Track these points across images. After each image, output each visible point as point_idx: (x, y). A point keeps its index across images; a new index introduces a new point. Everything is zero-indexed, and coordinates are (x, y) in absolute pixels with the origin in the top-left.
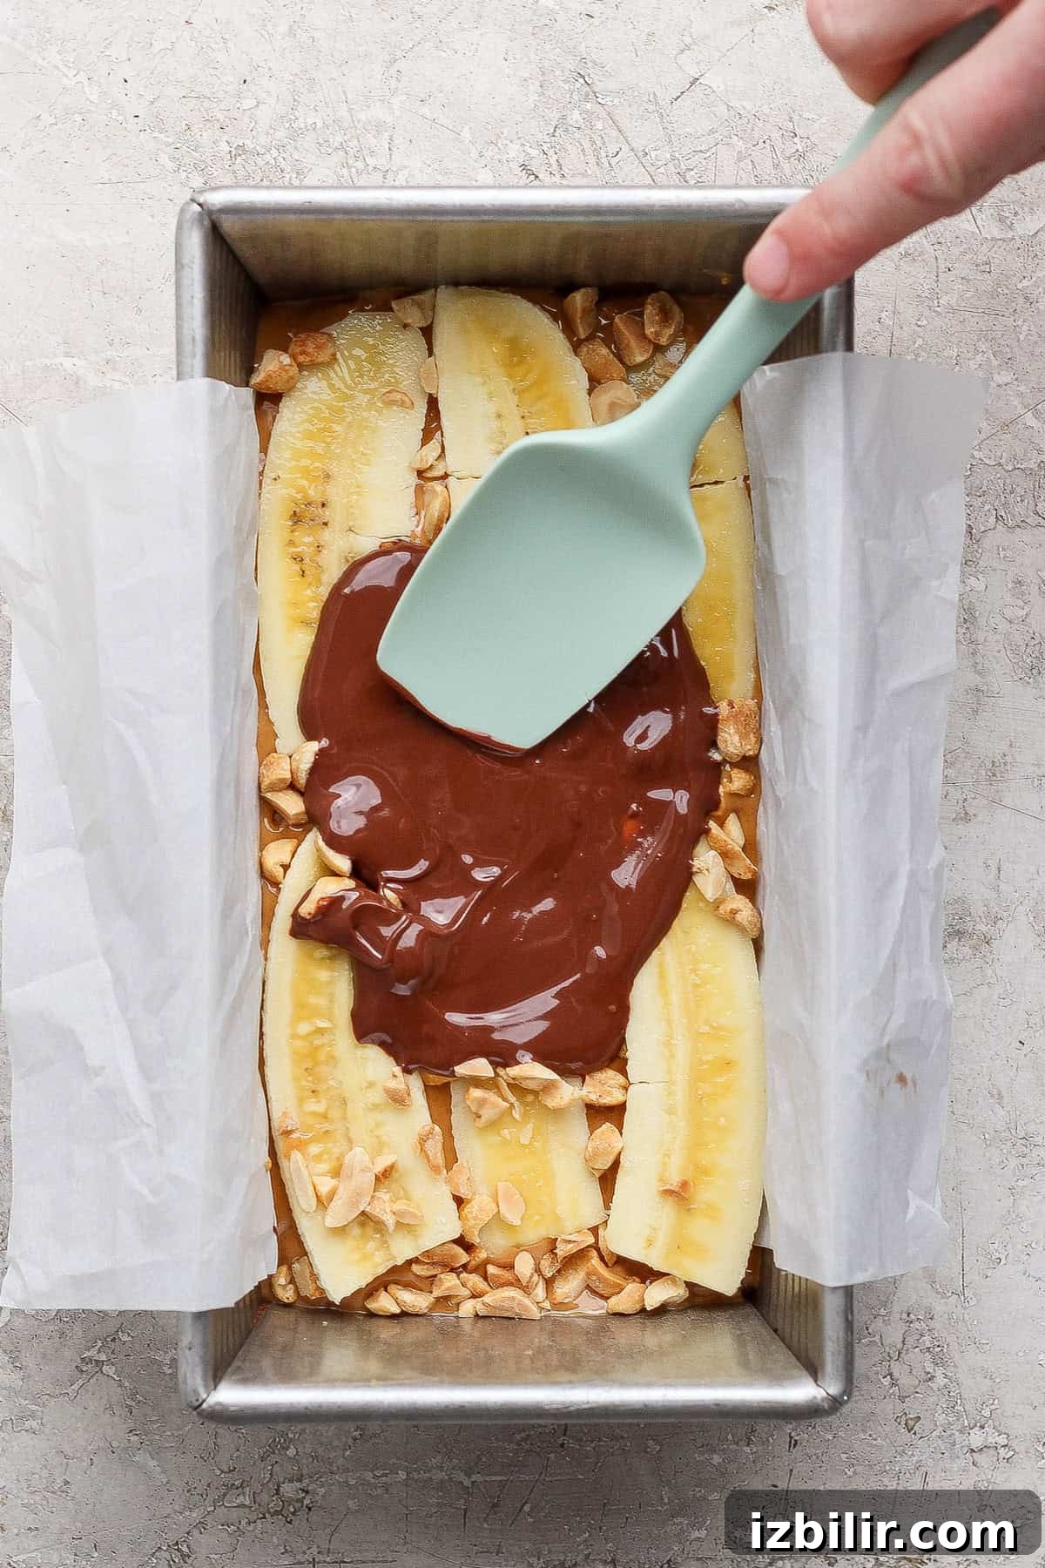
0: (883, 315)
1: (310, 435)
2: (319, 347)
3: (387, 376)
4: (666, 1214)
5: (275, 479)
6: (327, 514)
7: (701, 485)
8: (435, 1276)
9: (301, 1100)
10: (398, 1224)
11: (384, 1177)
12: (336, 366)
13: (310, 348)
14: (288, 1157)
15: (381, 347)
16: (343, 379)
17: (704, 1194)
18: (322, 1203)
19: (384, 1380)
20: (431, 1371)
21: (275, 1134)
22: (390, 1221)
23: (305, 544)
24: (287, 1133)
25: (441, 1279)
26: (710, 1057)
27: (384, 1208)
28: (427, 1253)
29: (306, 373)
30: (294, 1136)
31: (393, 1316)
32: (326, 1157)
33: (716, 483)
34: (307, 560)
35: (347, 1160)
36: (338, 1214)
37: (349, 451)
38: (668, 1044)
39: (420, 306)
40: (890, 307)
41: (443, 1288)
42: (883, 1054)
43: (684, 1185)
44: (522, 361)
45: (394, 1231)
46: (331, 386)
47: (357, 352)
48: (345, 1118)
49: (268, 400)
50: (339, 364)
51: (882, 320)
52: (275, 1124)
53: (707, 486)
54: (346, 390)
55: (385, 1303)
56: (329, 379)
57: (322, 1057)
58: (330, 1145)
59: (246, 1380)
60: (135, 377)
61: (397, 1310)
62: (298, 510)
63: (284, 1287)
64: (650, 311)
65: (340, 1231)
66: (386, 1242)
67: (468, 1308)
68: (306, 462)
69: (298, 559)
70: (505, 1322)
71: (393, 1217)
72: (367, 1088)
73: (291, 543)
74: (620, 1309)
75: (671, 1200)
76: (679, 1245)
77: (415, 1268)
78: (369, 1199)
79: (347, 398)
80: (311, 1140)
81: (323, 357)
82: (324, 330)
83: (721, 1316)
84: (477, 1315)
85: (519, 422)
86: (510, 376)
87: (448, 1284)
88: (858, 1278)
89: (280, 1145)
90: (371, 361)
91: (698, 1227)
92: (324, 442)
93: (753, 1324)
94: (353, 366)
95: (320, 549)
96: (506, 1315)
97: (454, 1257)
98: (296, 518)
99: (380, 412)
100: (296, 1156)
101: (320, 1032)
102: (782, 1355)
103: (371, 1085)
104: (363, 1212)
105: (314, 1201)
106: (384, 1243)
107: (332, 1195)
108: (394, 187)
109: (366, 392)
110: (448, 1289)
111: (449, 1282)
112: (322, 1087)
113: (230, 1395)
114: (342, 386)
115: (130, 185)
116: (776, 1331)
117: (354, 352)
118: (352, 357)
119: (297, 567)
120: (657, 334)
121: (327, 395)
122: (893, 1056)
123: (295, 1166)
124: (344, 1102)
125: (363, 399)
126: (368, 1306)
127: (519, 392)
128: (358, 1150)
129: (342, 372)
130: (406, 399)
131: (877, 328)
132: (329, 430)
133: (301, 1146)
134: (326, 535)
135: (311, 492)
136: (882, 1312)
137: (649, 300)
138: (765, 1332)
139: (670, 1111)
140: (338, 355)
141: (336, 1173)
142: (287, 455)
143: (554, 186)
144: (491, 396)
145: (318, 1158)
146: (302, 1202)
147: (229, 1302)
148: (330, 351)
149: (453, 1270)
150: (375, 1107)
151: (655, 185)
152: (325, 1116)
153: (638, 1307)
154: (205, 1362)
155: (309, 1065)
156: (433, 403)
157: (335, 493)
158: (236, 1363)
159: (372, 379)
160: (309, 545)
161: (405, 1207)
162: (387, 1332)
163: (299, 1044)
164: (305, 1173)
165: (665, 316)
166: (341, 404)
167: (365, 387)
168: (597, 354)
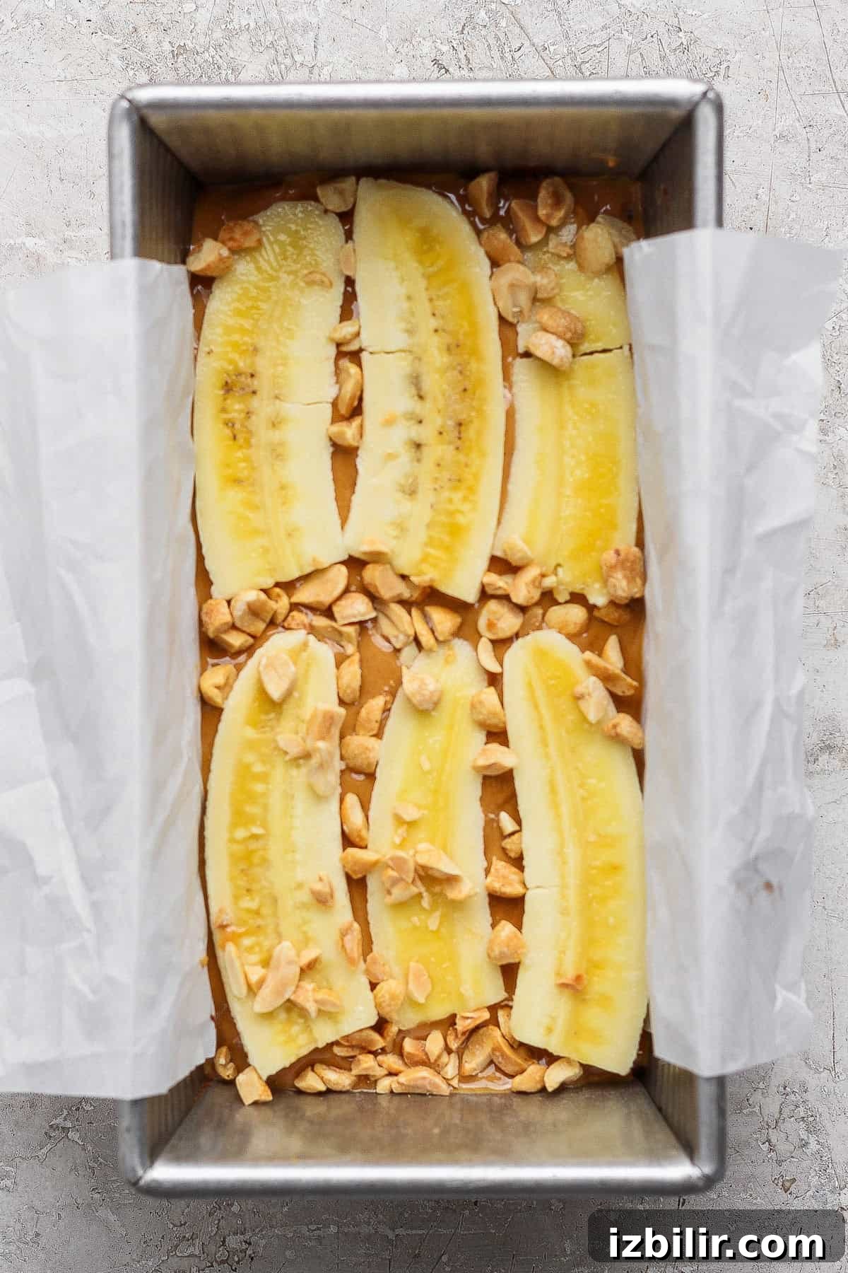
0: (760, 191)
1: (238, 313)
2: (246, 234)
3: (308, 258)
4: (562, 1006)
5: (209, 353)
6: (256, 383)
7: (592, 353)
8: (353, 1057)
9: (236, 898)
10: (320, 1012)
11: (308, 969)
12: (263, 253)
13: (237, 235)
14: (223, 948)
15: (302, 233)
16: (268, 262)
17: (598, 985)
18: (252, 990)
19: (303, 1158)
20: (346, 1148)
21: (213, 927)
22: (312, 1008)
23: (236, 411)
24: (223, 927)
25: (359, 1061)
26: (598, 863)
27: (308, 996)
28: (346, 1038)
29: (236, 257)
30: (229, 930)
31: (320, 1094)
32: (257, 949)
33: (604, 351)
34: (238, 426)
35: (276, 952)
36: (266, 1000)
37: (275, 326)
38: (560, 853)
39: (341, 193)
40: (766, 185)
41: (361, 1067)
42: (752, 866)
43: (578, 978)
44: (431, 249)
45: (317, 1017)
46: (259, 269)
47: (282, 237)
48: (275, 914)
49: (202, 284)
50: (265, 248)
51: (759, 197)
52: (213, 918)
53: (597, 355)
54: (271, 272)
55: (311, 1081)
56: (256, 262)
57: (256, 860)
58: (262, 938)
59: (181, 1158)
60: (90, 254)
61: (323, 1088)
62: (229, 381)
63: (225, 1066)
64: (543, 194)
65: (269, 1016)
66: (308, 1026)
67: (384, 1085)
68: (236, 337)
69: (230, 424)
70: (419, 1098)
71: (315, 1005)
72: (295, 889)
73: (224, 410)
74: (524, 1088)
75: (567, 992)
76: (576, 1031)
77: (336, 1050)
78: (293, 988)
79: (272, 279)
80: (247, 934)
81: (250, 242)
82: (251, 218)
83: (613, 1094)
84: (392, 1092)
85: (427, 304)
86: (421, 262)
87: (365, 1065)
88: (731, 1068)
89: (217, 937)
90: (294, 245)
91: (593, 1016)
92: (253, 319)
93: (641, 1102)
94: (277, 250)
95: (250, 415)
96: (419, 1091)
97: (372, 1042)
98: (228, 388)
99: (302, 291)
100: (230, 947)
101: (255, 837)
102: (663, 1135)
103: (300, 886)
104: (289, 1000)
105: (244, 990)
106: (308, 1028)
107: (261, 982)
108: (319, 82)
109: (289, 273)
110: (366, 1069)
111: (366, 1063)
112: (255, 887)
113: (164, 1172)
114: (268, 269)
115: (83, 82)
116: (660, 1109)
117: (279, 238)
118: (277, 241)
119: (228, 432)
120: (549, 216)
121: (254, 277)
122: (763, 866)
123: (229, 955)
124: (275, 901)
125: (286, 279)
126: (297, 1085)
127: (428, 277)
128: (286, 944)
129: (269, 255)
130: (325, 279)
131: (755, 202)
132: (257, 308)
133: (235, 938)
134: (255, 403)
135: (241, 364)
136: (761, 1085)
137: (544, 184)
138: (650, 1111)
139: (564, 912)
140: (264, 240)
141: (266, 963)
142: (219, 330)
143: (463, 79)
144: (402, 280)
145: (250, 949)
146: (235, 989)
147: (163, 1089)
148: (255, 237)
149: (370, 1052)
150: (304, 906)
151: (553, 77)
152: (257, 913)
153: (539, 1086)
154: (141, 1143)
155: (245, 867)
156: (350, 282)
157: (263, 365)
158: (173, 1141)
159: (295, 261)
160: (240, 411)
161: (326, 997)
162: (313, 1109)
163: (236, 847)
164: (237, 964)
165: (557, 201)
166: (267, 285)
167: (289, 269)
168: (496, 239)
